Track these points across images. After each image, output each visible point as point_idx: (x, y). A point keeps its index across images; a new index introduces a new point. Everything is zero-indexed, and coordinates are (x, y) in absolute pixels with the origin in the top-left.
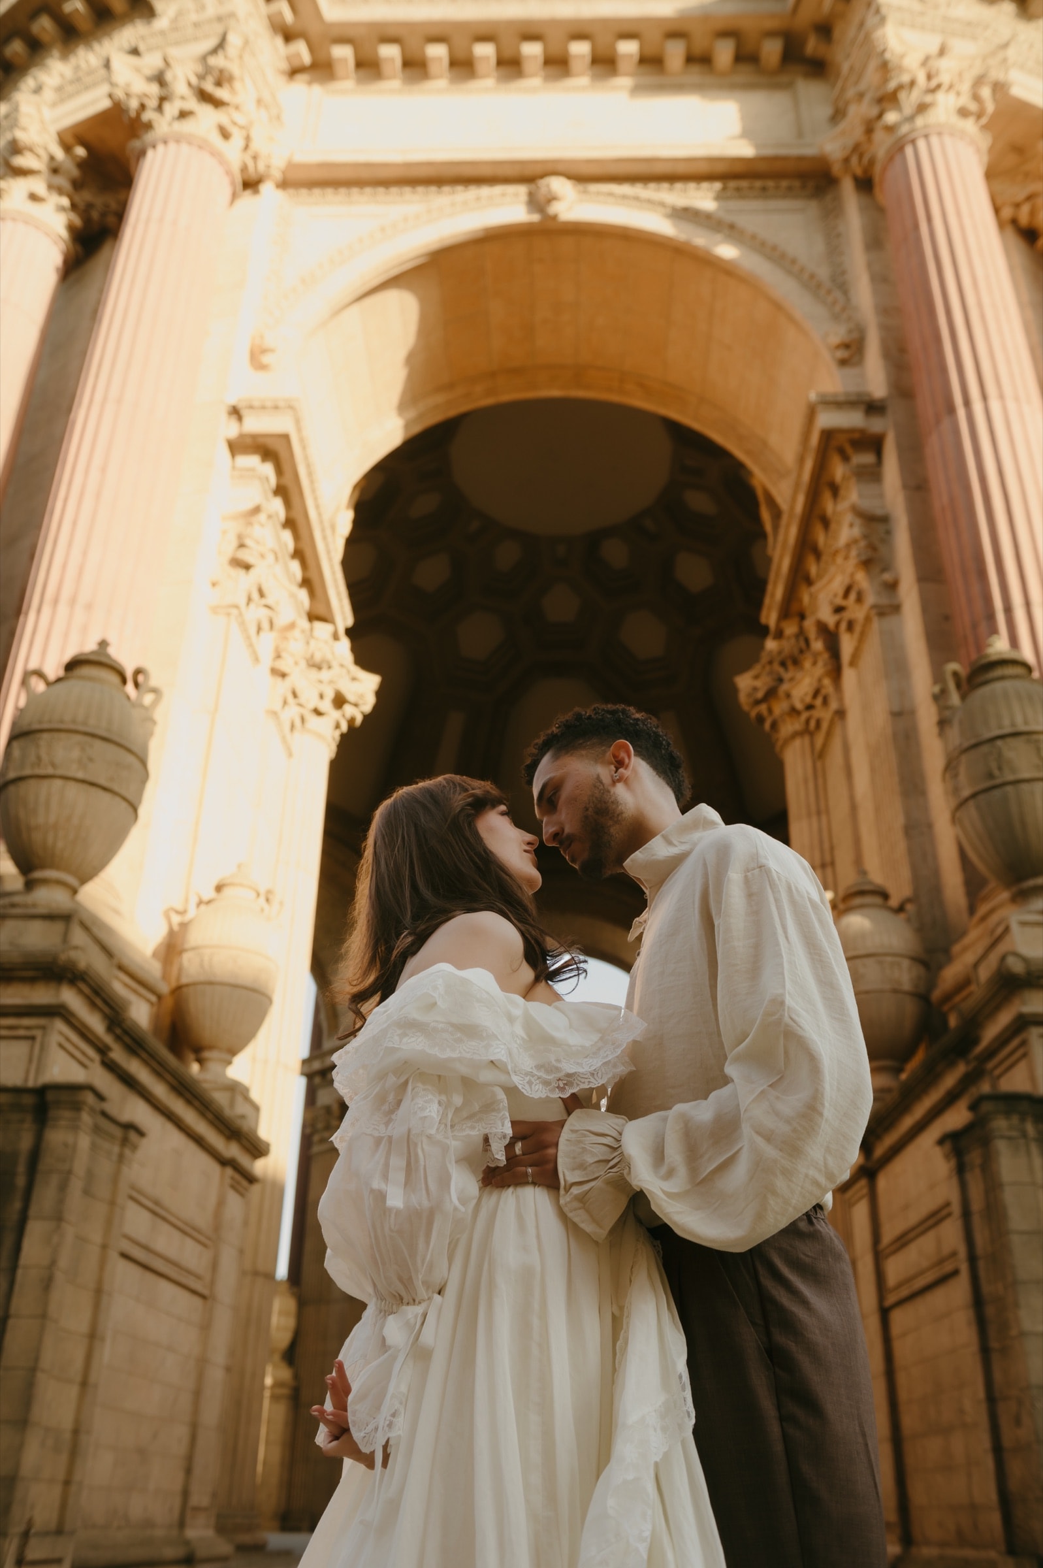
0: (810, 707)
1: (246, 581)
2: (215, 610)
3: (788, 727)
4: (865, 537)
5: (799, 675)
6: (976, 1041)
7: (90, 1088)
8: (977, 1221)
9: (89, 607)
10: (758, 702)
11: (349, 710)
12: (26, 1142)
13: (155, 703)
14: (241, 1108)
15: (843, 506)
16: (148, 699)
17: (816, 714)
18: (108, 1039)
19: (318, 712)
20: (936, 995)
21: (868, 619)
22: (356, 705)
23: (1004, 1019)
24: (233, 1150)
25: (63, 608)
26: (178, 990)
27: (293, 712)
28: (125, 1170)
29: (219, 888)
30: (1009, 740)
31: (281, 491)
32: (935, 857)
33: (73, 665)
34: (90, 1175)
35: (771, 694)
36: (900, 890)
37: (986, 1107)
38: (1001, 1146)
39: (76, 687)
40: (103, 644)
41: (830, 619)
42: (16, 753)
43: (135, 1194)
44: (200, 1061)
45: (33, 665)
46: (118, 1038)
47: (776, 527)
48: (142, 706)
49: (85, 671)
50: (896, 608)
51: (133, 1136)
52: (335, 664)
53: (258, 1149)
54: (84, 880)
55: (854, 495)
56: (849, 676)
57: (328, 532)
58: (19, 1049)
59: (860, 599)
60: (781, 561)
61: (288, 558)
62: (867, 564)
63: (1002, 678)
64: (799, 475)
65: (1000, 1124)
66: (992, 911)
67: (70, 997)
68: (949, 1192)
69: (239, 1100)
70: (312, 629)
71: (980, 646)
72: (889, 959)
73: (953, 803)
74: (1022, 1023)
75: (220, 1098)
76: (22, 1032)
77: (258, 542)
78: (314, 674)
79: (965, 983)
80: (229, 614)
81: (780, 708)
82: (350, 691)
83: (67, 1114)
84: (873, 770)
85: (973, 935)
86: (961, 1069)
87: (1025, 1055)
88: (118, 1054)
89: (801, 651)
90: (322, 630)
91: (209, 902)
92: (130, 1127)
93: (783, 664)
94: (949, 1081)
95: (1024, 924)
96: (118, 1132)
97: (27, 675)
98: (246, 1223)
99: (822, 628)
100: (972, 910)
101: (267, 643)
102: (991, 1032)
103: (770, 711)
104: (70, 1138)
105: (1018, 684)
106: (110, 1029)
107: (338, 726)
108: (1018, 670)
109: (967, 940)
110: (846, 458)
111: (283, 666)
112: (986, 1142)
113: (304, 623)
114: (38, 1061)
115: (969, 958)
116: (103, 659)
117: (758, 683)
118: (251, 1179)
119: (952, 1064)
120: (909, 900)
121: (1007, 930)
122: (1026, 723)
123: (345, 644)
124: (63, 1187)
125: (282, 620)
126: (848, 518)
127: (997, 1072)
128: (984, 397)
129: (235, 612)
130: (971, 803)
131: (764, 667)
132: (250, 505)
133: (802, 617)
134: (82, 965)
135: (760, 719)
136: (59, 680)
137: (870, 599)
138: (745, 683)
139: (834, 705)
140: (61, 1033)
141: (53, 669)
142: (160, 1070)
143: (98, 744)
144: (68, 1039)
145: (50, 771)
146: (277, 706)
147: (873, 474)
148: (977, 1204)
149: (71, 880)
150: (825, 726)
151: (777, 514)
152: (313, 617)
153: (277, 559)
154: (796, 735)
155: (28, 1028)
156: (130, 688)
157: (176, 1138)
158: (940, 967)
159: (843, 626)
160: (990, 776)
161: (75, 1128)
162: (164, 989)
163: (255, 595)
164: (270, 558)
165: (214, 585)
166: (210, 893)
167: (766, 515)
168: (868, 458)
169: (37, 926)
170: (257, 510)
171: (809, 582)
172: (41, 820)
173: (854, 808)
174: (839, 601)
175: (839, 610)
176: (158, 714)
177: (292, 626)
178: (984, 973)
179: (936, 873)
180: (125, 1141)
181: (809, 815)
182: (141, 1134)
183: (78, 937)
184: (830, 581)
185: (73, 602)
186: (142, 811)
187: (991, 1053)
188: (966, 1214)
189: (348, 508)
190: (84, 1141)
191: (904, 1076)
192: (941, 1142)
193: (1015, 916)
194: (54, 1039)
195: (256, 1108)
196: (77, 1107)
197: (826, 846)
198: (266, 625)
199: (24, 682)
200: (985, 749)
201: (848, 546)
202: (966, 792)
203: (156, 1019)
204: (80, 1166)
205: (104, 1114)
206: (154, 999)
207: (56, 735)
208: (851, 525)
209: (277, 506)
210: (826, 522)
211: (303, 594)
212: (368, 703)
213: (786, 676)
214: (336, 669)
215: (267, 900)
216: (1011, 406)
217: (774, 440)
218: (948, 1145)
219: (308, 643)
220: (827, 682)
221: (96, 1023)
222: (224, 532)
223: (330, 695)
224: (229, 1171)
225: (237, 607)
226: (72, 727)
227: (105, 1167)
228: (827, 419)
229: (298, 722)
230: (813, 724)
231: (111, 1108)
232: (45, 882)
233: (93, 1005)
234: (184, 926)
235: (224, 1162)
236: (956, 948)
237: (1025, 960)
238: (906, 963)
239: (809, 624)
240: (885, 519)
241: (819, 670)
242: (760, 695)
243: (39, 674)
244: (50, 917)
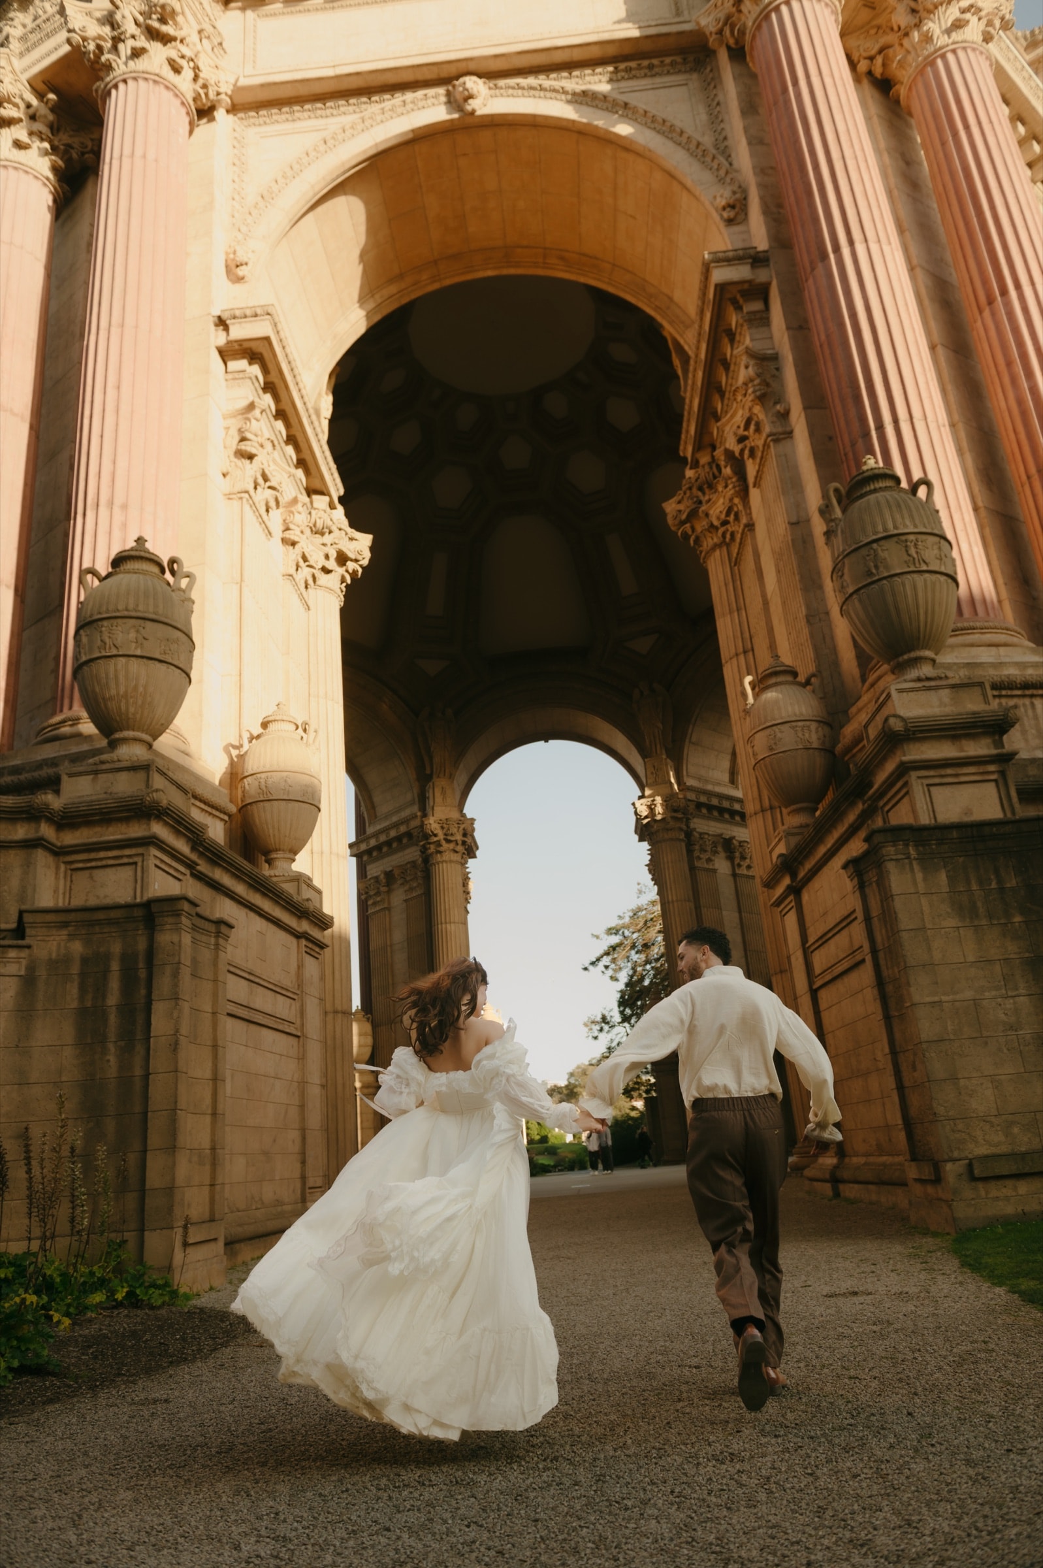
0: (725, 523)
1: (251, 470)
2: (229, 496)
3: (709, 542)
4: (758, 375)
5: (714, 497)
6: (870, 785)
7: (185, 898)
8: (876, 923)
9: (125, 507)
10: (683, 523)
11: (351, 566)
12: (142, 945)
13: (190, 586)
14: (306, 893)
15: (739, 350)
16: (184, 583)
17: (730, 528)
18: (194, 857)
19: (326, 571)
20: (839, 748)
21: (766, 445)
22: (356, 561)
23: (890, 767)
24: (304, 926)
25: (103, 510)
26: (244, 808)
27: (305, 572)
28: (221, 954)
29: (265, 725)
30: (882, 543)
31: (269, 387)
32: (832, 638)
33: (118, 562)
34: (195, 961)
35: (693, 515)
36: (805, 668)
37: (877, 838)
38: (891, 866)
39: (123, 579)
40: (140, 540)
41: (736, 449)
42: (84, 640)
43: (232, 969)
44: (269, 862)
45: (86, 564)
46: (201, 854)
47: (686, 371)
48: (180, 589)
49: (130, 565)
50: (789, 434)
51: (224, 929)
52: (334, 528)
53: (324, 922)
54: (155, 738)
55: (747, 340)
56: (754, 494)
57: (314, 417)
58: (126, 873)
59: (758, 430)
60: (693, 403)
61: (283, 444)
62: (762, 399)
63: (875, 491)
64: (701, 327)
65: (889, 850)
66: (879, 678)
67: (158, 829)
68: (854, 902)
69: (304, 886)
70: (311, 503)
71: (859, 463)
72: (800, 724)
73: (841, 600)
74: (904, 769)
75: (289, 888)
76: (125, 860)
77: (256, 435)
78: (318, 539)
79: (858, 740)
80: (241, 498)
81: (701, 525)
82: (350, 549)
83: (170, 920)
84: (778, 572)
85: (865, 699)
86: (860, 807)
87: (907, 793)
88: (203, 867)
89: (715, 477)
90: (320, 501)
91: (258, 737)
92: (221, 922)
93: (700, 489)
94: (851, 817)
95: (901, 691)
96: (212, 928)
97: (83, 573)
98: (322, 978)
99: (729, 454)
100: (864, 679)
101: (275, 519)
102: (881, 777)
103: (693, 529)
104: (175, 939)
105: (887, 494)
106: (193, 849)
107: (343, 580)
108: (889, 483)
109: (860, 704)
110: (739, 308)
111: (291, 535)
112: (879, 865)
113: (304, 498)
114: (141, 881)
115: (863, 717)
116: (143, 554)
117: (681, 507)
118: (322, 946)
119: (853, 804)
120: (813, 675)
121: (889, 696)
122: (896, 527)
123: (340, 511)
124: (176, 974)
125: (285, 498)
126: (744, 360)
127: (886, 808)
128: (851, 242)
129: (246, 495)
130: (855, 596)
131: (685, 493)
132: (244, 403)
133: (714, 448)
134: (164, 803)
135: (686, 536)
136: (109, 575)
137: (767, 429)
138: (670, 507)
139: (744, 520)
140: (156, 857)
141: (103, 568)
142: (238, 874)
143: (149, 624)
144: (162, 861)
145: (114, 652)
146: (292, 571)
147: (762, 320)
148: (875, 912)
149: (148, 738)
150: (738, 537)
151: (685, 359)
152: (310, 492)
153: (274, 446)
154: (715, 547)
155: (129, 856)
156: (168, 576)
157: (259, 923)
158: (842, 727)
159: (747, 452)
160: (870, 574)
161: (178, 930)
162: (233, 809)
163: (261, 480)
164: (269, 446)
165: (224, 475)
166: (257, 730)
167: (676, 362)
168: (757, 306)
169: (123, 776)
170: (251, 406)
171: (717, 419)
172: (113, 692)
173: (766, 603)
174: (741, 432)
175: (742, 439)
176: (194, 595)
177: (295, 501)
178: (873, 732)
179: (834, 650)
180: (218, 934)
181: (731, 612)
182: (231, 927)
183: (158, 781)
184: (732, 416)
185: (111, 503)
186: (194, 675)
187: (881, 794)
188: (868, 919)
189: (327, 394)
190: (186, 939)
191: (818, 813)
192: (845, 867)
193: (894, 685)
194: (152, 862)
195: (319, 892)
196: (177, 914)
197: (747, 635)
198: (272, 504)
199: (81, 581)
200: (864, 551)
201: (745, 384)
202: (851, 590)
203: (229, 832)
204: (186, 958)
205: (198, 915)
206: (226, 818)
207: (115, 622)
208: (747, 367)
209: (268, 399)
210: (726, 365)
211: (300, 473)
212: (366, 557)
213: (704, 499)
214: (336, 533)
215: (305, 730)
216: (874, 247)
217: (678, 296)
218: (851, 869)
219: (310, 513)
220: (736, 500)
221: (183, 846)
222: (227, 428)
223: (333, 555)
224: (303, 942)
225: (247, 492)
226: (126, 613)
227: (206, 955)
228: (720, 275)
229: (310, 581)
230: (728, 536)
231: (204, 910)
232: (125, 740)
233: (178, 833)
234: (241, 757)
235: (298, 936)
236: (853, 710)
237: (903, 719)
238: (814, 726)
239: (719, 453)
240: (775, 357)
241: (730, 492)
242: (684, 517)
243: (92, 571)
244: (133, 768)
